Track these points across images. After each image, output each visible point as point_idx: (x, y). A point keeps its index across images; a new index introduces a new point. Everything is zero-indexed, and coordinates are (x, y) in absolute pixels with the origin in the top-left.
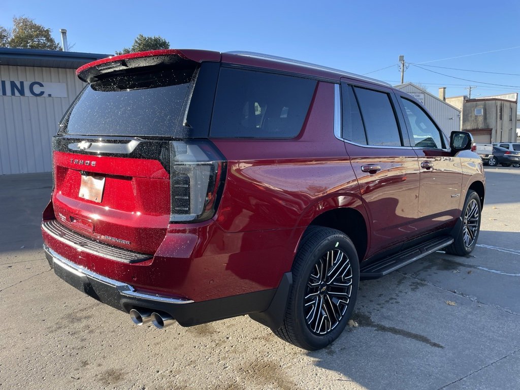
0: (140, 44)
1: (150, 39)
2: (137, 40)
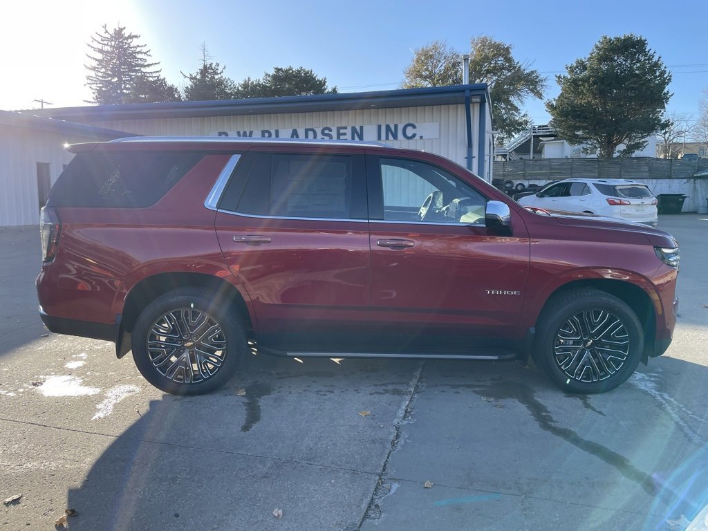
0: (600, 50)
1: (618, 39)
2: (598, 44)
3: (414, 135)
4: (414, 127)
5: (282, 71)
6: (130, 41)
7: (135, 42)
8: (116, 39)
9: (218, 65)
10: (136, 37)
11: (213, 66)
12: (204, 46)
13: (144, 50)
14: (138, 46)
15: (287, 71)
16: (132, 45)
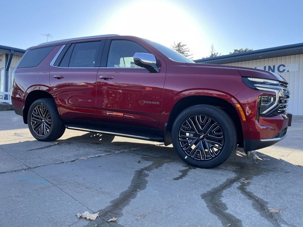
3: (284, 70)
4: (284, 66)
5: (237, 51)
6: (183, 47)
7: (184, 47)
8: (178, 47)
9: (217, 53)
10: (185, 45)
11: (215, 54)
12: (212, 46)
13: (188, 50)
14: (186, 49)
15: (240, 51)
16: (183, 49)
